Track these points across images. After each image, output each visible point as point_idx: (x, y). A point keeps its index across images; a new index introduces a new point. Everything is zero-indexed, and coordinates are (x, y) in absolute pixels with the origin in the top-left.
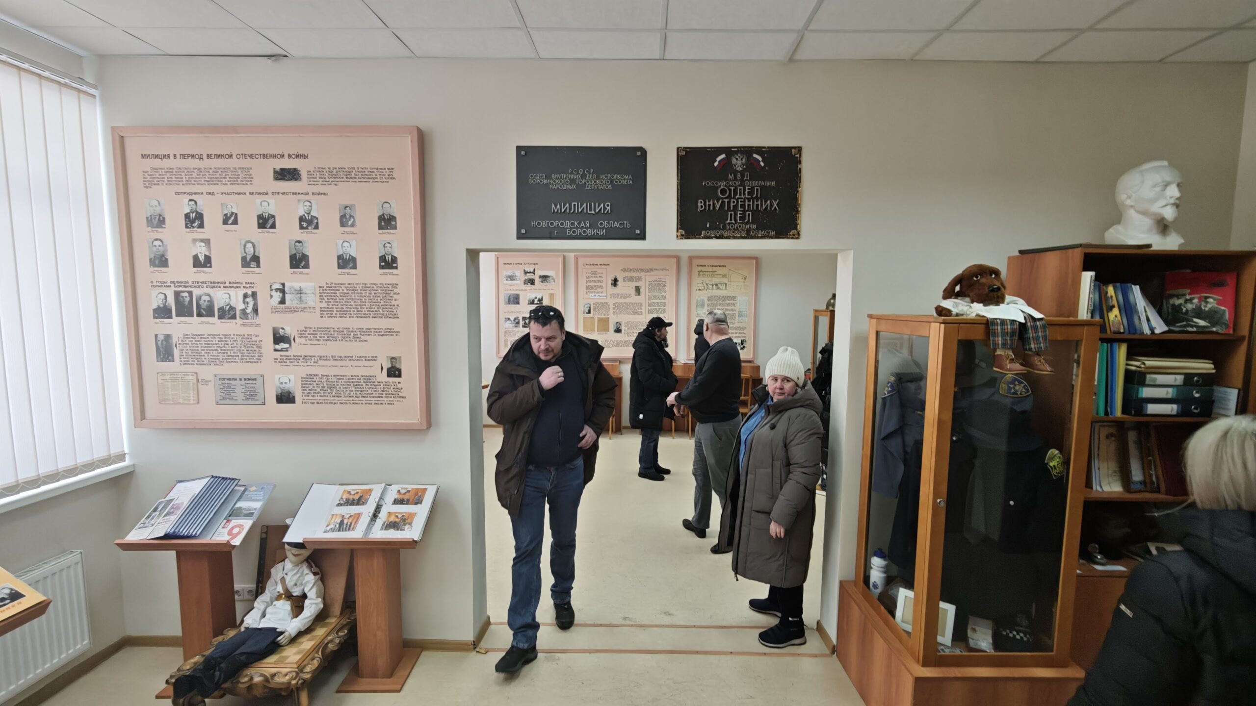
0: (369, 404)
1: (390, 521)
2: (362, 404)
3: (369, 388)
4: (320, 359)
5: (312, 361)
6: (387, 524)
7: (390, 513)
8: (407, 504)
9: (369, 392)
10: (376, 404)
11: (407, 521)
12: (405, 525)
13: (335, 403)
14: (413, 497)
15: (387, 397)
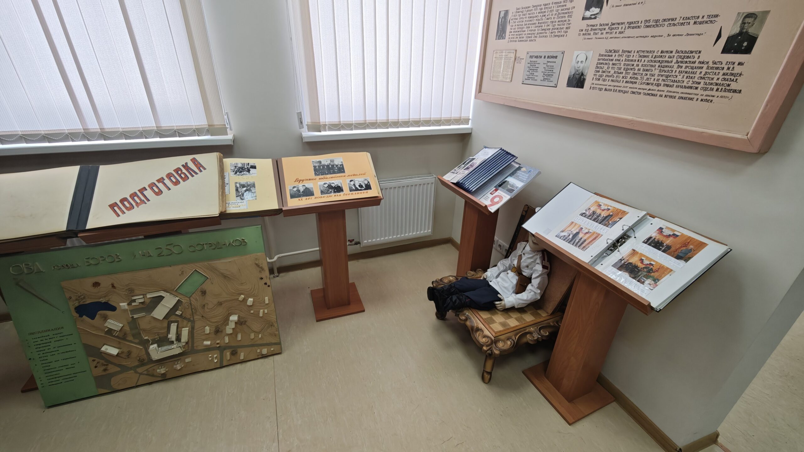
0: (671, 97)
1: (630, 261)
2: (661, 96)
3: (680, 72)
4: (629, 27)
5: (618, 31)
6: (624, 264)
7: (634, 252)
8: (664, 251)
9: (680, 78)
10: (682, 98)
11: (652, 274)
12: (647, 277)
13: (625, 92)
14: (678, 246)
15: (705, 89)
